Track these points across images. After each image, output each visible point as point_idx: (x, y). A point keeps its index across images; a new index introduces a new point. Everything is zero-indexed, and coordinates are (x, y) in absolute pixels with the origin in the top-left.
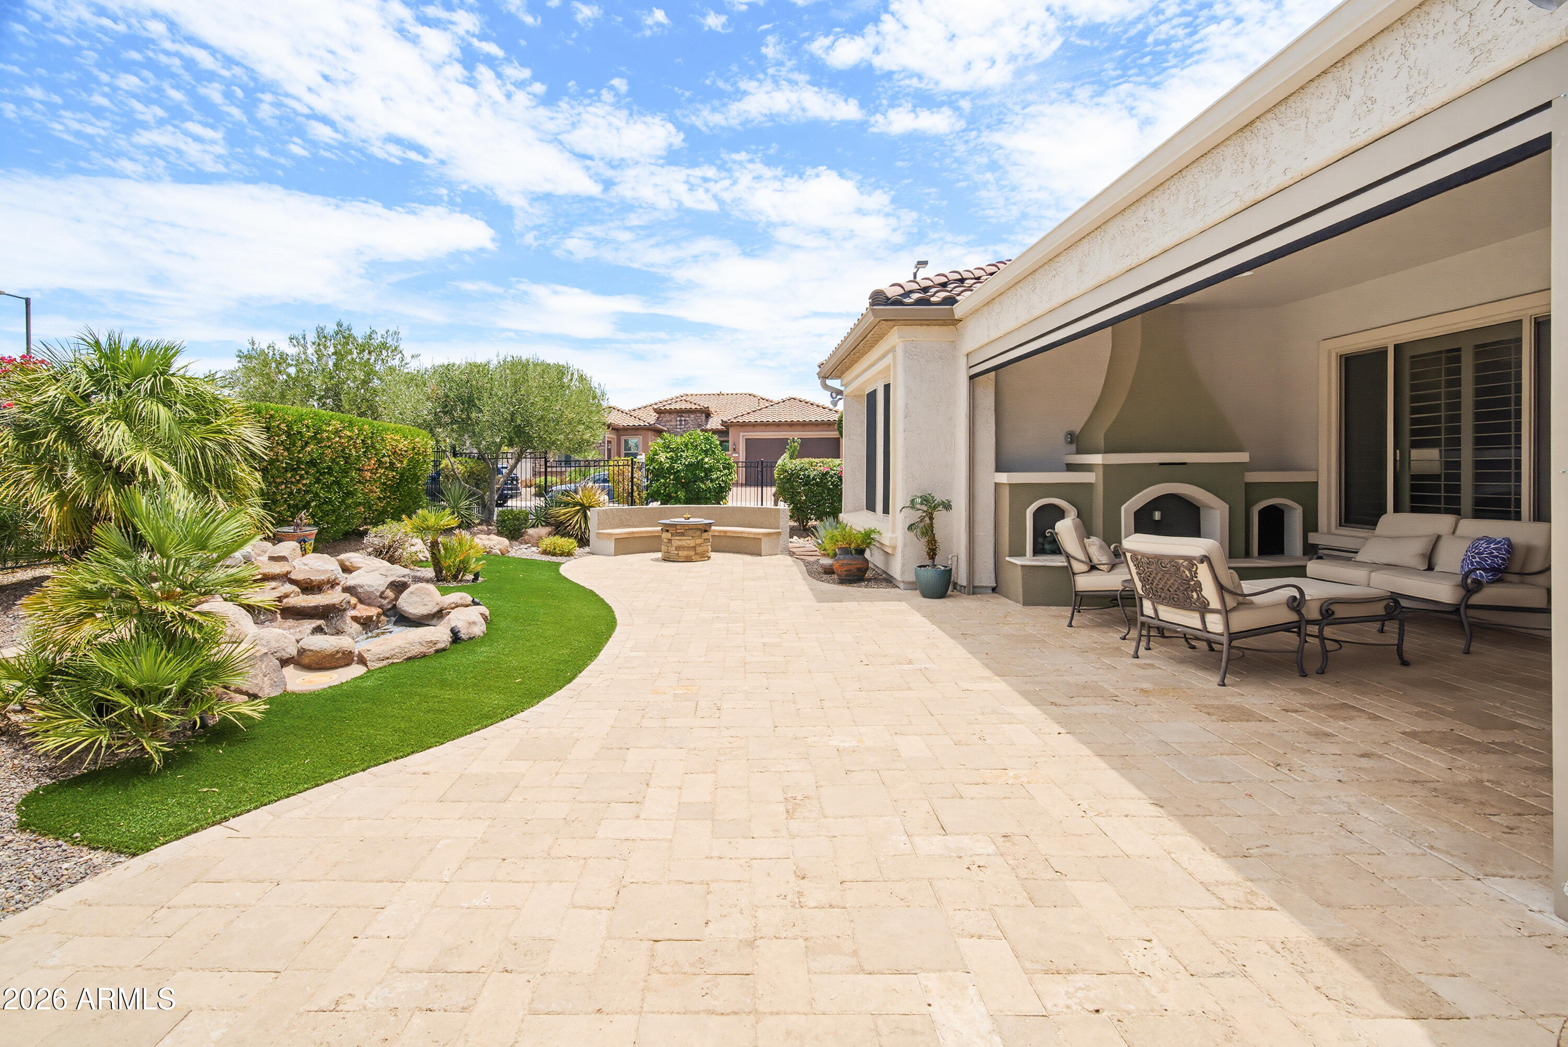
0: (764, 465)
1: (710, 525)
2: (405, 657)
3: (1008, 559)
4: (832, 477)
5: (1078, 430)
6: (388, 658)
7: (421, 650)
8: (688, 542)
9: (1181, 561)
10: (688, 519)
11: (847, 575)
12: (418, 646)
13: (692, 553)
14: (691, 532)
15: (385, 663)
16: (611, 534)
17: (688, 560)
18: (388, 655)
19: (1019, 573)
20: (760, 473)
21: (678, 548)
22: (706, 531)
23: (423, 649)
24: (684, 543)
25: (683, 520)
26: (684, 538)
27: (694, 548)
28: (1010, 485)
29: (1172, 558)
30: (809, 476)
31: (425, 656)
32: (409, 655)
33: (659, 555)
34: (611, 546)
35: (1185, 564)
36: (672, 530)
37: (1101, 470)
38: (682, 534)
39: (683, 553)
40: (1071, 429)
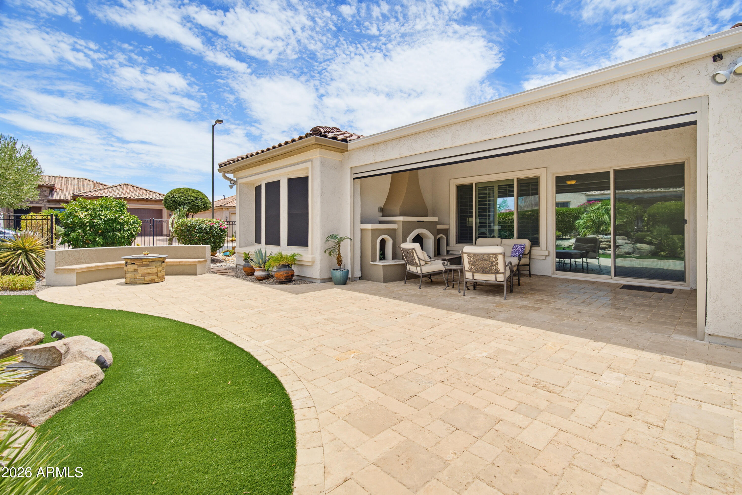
0: (155, 222)
1: (165, 258)
2: (71, 400)
3: (371, 263)
4: (216, 228)
5: (382, 207)
6: (53, 407)
7: (85, 388)
8: (152, 269)
9: (491, 255)
10: (148, 254)
11: (286, 279)
12: (81, 384)
13: (155, 277)
14: (154, 264)
15: (51, 413)
16: (73, 270)
17: (152, 282)
18: (53, 404)
19: (382, 268)
20: (152, 227)
21: (143, 275)
22: (163, 262)
23: (86, 386)
24: (149, 271)
25: (143, 255)
26: (149, 267)
27: (157, 273)
28: (372, 229)
29: (488, 255)
30: (202, 228)
31: (88, 393)
32: (74, 396)
33: (123, 280)
34: (73, 278)
35: (494, 256)
36: (137, 263)
37: (401, 224)
38: (148, 265)
39: (147, 278)
40: (379, 206)
